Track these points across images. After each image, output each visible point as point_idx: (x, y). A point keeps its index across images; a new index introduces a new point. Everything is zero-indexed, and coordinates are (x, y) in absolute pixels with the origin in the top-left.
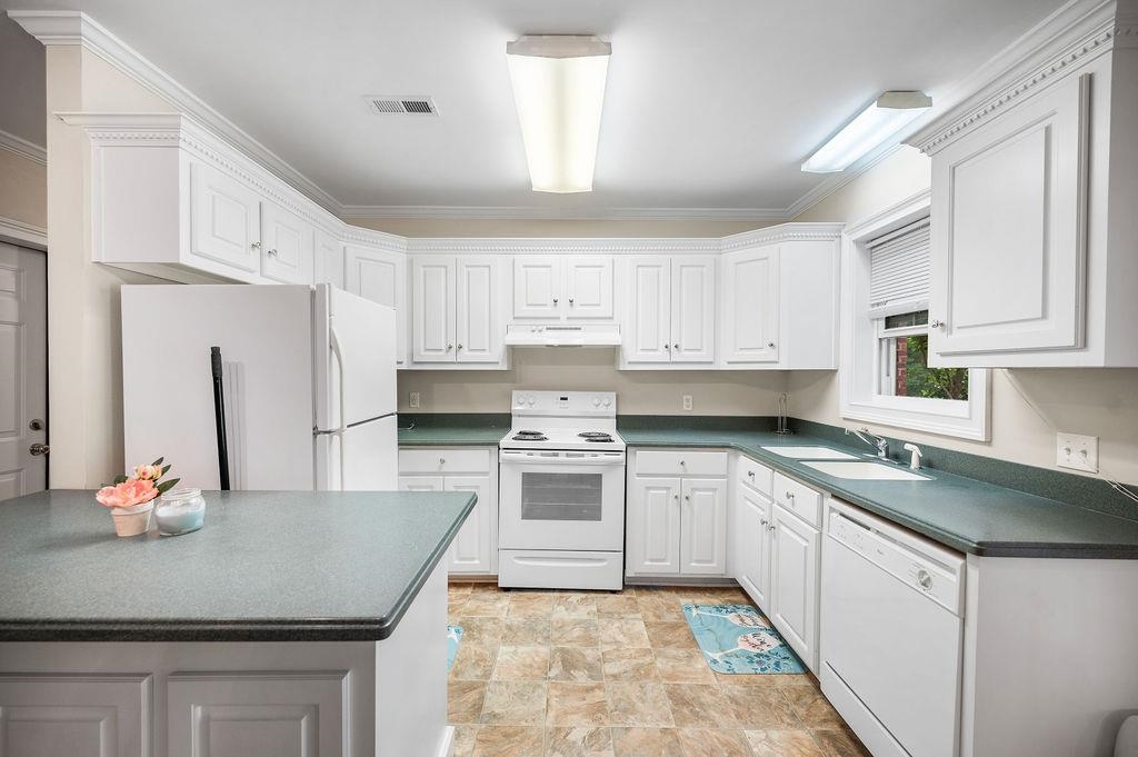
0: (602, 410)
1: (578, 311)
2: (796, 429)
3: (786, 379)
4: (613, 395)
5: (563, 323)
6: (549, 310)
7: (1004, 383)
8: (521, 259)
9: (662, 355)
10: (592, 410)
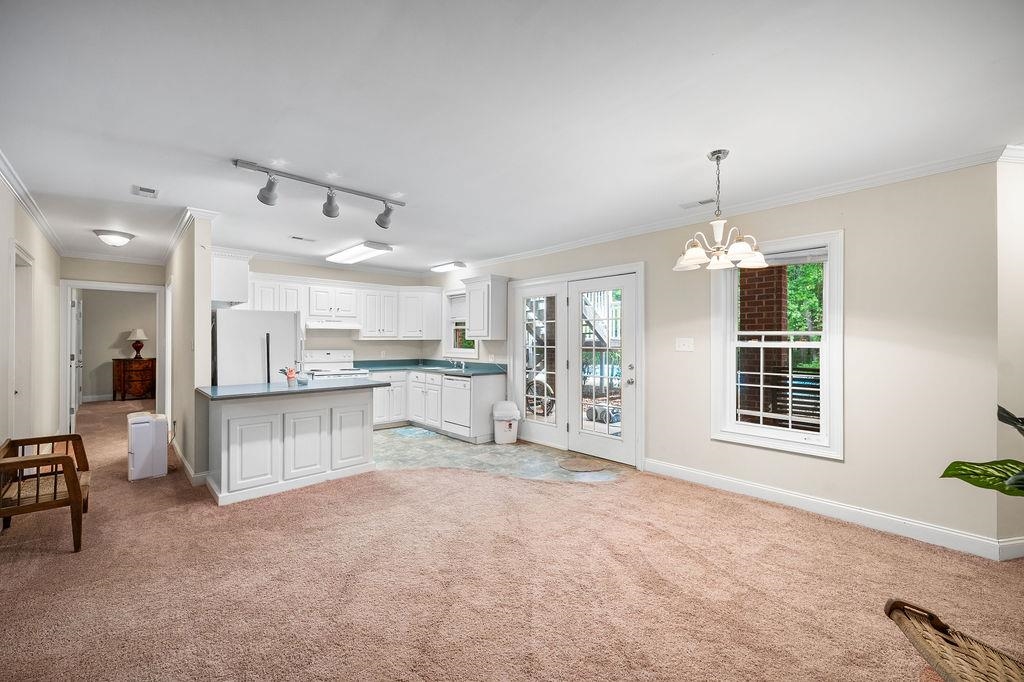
0: (347, 359)
1: (341, 313)
2: (425, 362)
3: (421, 344)
4: (352, 352)
5: (334, 318)
6: (327, 312)
7: (481, 344)
8: (314, 288)
9: (377, 334)
10: (342, 359)
